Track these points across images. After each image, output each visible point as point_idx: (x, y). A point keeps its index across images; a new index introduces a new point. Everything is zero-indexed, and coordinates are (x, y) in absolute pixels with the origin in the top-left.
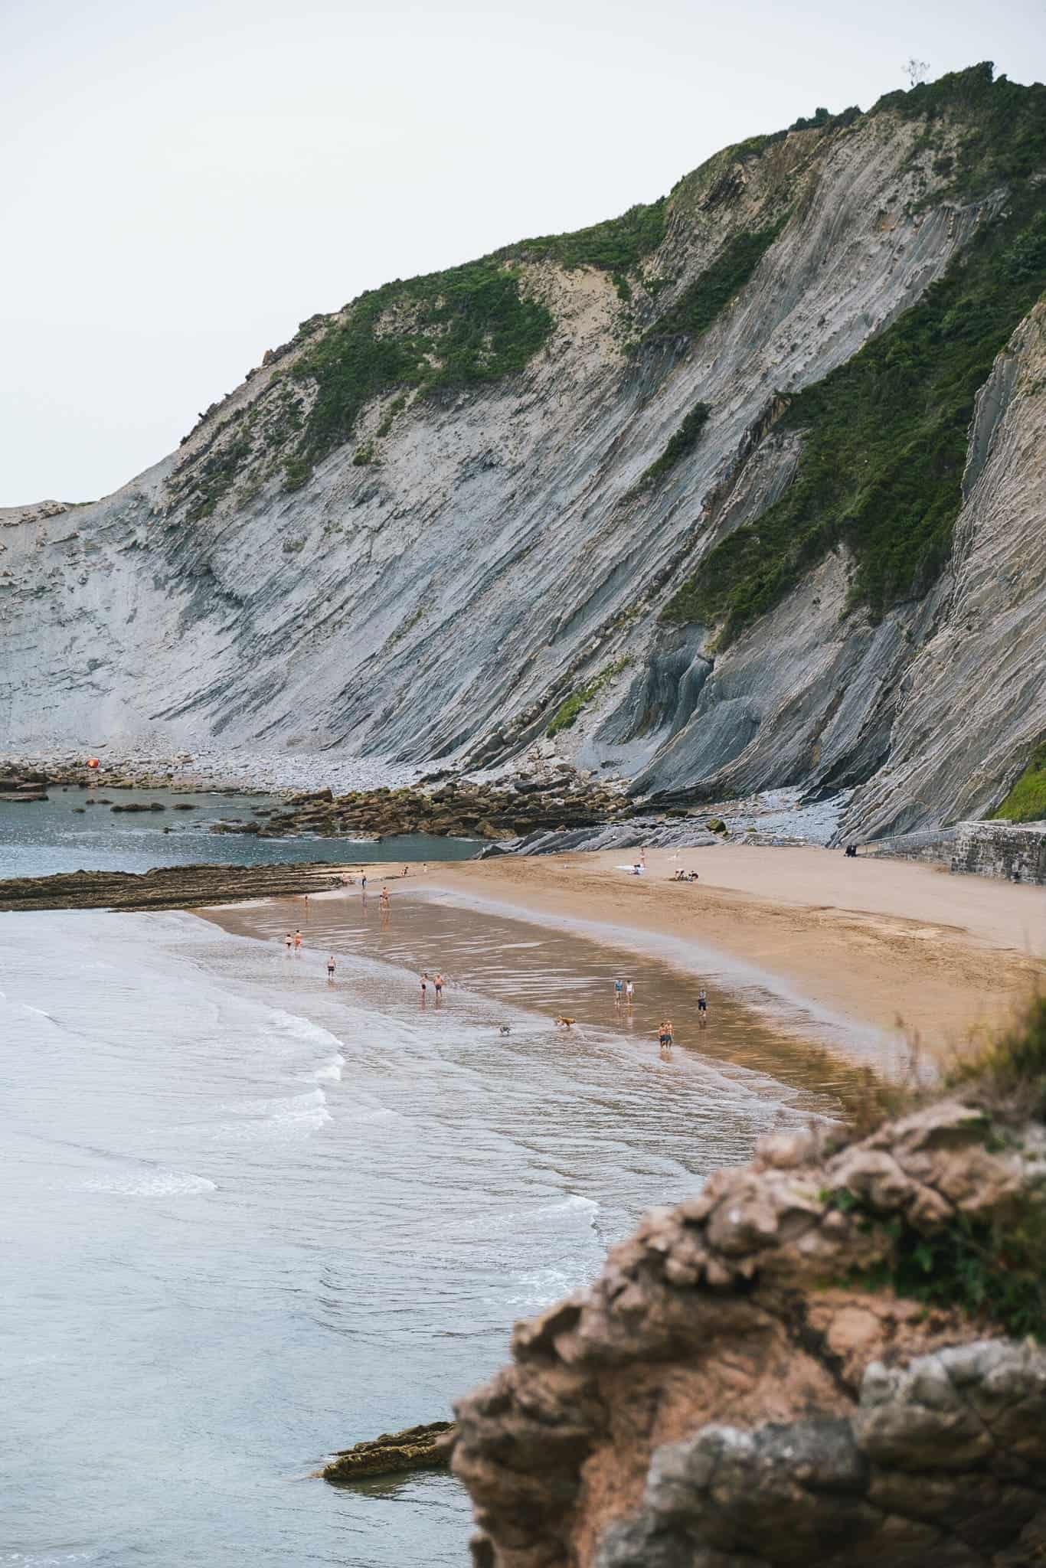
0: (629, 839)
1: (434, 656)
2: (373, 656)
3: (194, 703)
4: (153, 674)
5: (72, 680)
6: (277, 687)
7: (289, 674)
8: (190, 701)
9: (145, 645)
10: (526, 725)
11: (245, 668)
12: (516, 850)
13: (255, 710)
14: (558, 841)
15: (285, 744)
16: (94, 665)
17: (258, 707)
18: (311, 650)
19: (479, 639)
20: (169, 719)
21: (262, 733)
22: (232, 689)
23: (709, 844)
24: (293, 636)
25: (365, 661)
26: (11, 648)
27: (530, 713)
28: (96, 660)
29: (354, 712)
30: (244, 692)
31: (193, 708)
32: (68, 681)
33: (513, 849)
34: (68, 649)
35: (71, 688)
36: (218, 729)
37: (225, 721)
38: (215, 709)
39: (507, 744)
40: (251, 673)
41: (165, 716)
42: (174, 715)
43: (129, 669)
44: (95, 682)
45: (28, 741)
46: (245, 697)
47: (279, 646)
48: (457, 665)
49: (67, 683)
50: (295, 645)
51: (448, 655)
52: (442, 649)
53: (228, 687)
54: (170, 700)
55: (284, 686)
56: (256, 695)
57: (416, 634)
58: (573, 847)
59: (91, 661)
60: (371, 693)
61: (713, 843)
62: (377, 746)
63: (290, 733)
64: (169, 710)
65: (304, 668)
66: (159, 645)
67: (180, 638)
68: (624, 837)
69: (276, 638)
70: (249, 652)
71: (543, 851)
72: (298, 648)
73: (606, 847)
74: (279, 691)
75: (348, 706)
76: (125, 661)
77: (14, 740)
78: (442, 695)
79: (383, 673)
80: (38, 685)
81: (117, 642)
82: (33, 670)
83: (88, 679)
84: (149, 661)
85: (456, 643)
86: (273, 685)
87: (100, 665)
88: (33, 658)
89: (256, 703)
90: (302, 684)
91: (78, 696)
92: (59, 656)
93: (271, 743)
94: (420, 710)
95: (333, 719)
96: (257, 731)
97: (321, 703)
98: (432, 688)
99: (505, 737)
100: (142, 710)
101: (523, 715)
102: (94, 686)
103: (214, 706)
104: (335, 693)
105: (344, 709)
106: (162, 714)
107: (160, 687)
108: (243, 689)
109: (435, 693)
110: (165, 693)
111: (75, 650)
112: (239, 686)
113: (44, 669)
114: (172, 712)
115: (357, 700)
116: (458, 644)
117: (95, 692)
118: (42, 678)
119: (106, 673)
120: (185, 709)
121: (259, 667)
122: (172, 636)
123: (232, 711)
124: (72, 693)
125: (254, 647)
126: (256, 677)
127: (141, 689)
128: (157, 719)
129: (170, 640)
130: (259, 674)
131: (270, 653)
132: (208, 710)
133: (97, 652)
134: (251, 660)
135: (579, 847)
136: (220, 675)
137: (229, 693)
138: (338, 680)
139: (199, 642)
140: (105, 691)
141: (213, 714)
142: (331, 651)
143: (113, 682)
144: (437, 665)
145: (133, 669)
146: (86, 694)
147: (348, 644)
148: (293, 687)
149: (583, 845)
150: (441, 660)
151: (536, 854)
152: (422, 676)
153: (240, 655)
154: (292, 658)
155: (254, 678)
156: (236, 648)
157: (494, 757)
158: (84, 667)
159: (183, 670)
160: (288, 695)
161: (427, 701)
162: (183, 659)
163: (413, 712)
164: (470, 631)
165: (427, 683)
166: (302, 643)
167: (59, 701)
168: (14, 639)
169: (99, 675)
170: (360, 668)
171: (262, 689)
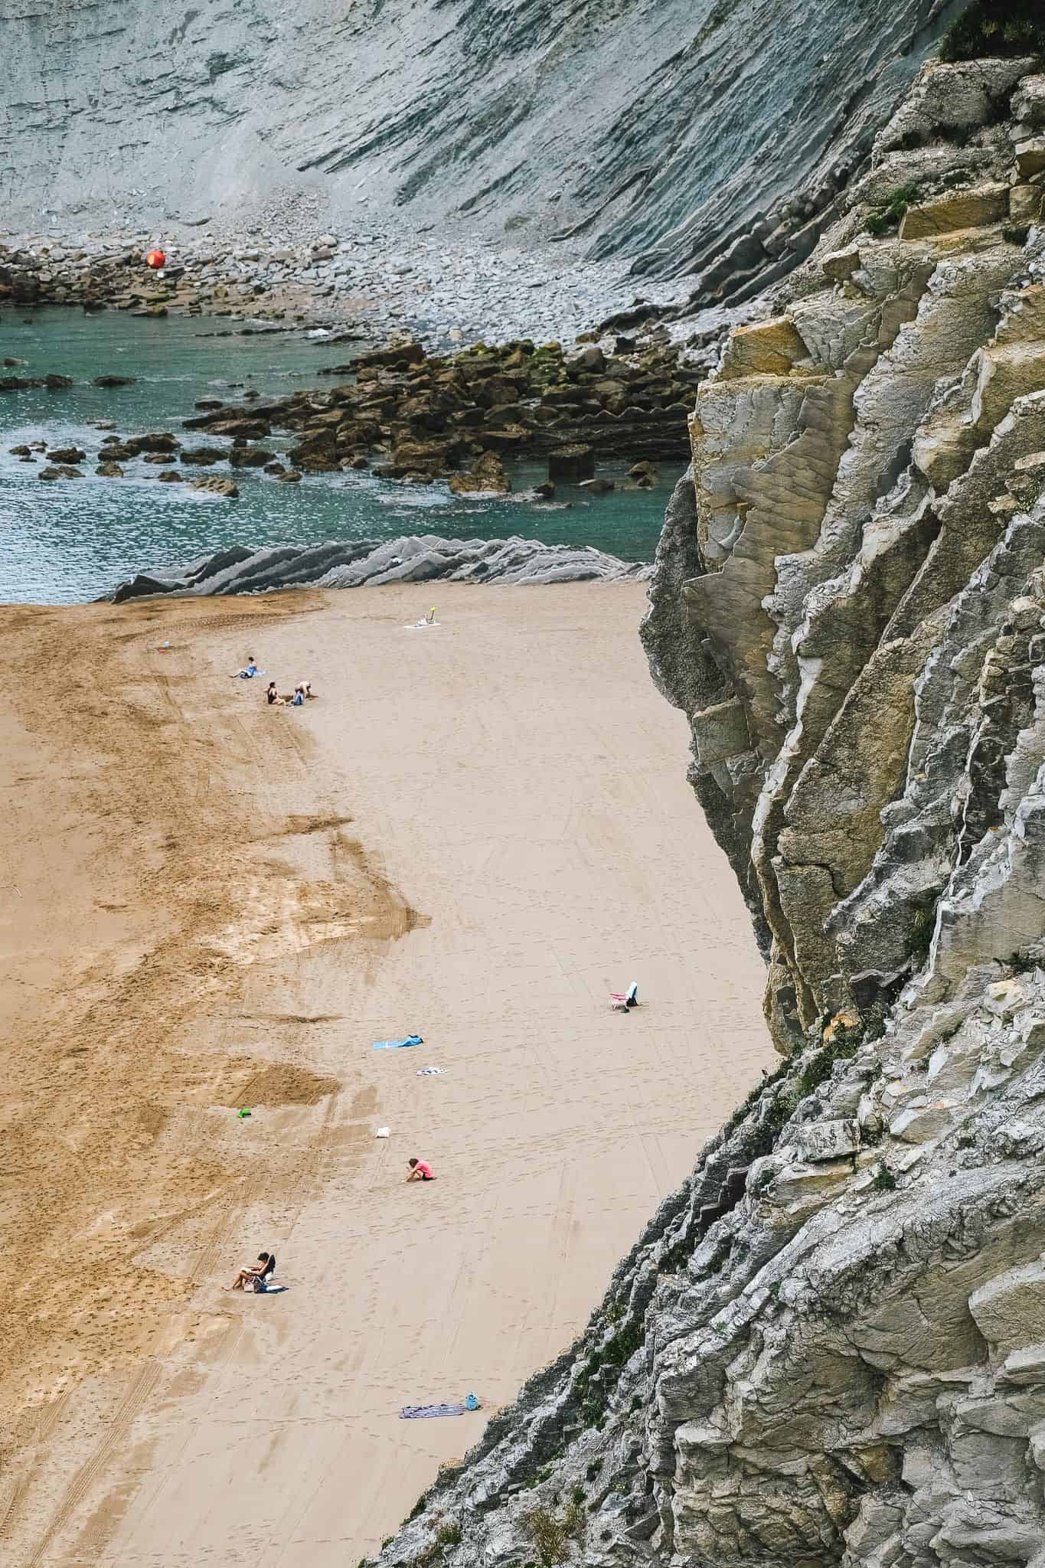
0: (428, 562)
1: (732, 66)
2: (678, 56)
3: (379, 141)
4: (319, 83)
5: (178, 93)
6: (515, 113)
7: (538, 87)
8: (372, 136)
9: (313, 27)
10: (805, 218)
11: (471, 74)
12: (191, 584)
13: (473, 157)
14: (281, 566)
15: (502, 226)
16: (220, 65)
17: (480, 150)
18: (584, 40)
19: (814, 33)
20: (334, 169)
21: (472, 202)
22: (443, 115)
23: (583, 578)
24: (554, 15)
25: (664, 66)
26: (76, 34)
27: (814, 196)
28: (224, 56)
29: (622, 167)
30: (460, 121)
31: (376, 150)
32: (171, 95)
33: (184, 581)
34: (177, 35)
35: (176, 109)
36: (407, 192)
37: (423, 175)
38: (411, 152)
39: (770, 255)
40: (477, 85)
41: (328, 165)
42: (344, 163)
43: (278, 73)
44: (216, 98)
45: (83, 209)
46: (461, 132)
47: (530, 34)
48: (771, 85)
49: (169, 100)
50: (556, 31)
51: (758, 64)
52: (747, 54)
53: (438, 109)
54: (337, 134)
55: (527, 111)
56: (480, 127)
57: (742, 16)
58: (311, 577)
59: (214, 57)
60: (653, 130)
61: (592, 576)
62: (626, 239)
63: (516, 204)
64: (335, 152)
65: (566, 76)
66: (338, 28)
67: (374, 14)
68: (416, 560)
69: (523, 19)
70: (480, 43)
71: (248, 586)
72: (559, 39)
73: (380, 578)
74: (518, 120)
75: (614, 154)
76: (275, 58)
77: (58, 207)
78: (745, 141)
79: (676, 93)
80: (116, 102)
81: (265, 21)
82: (110, 75)
83: (206, 92)
84: (315, 58)
85: (772, 41)
86: (509, 109)
87: (231, 65)
88: (113, 53)
89: (477, 142)
90: (557, 107)
91: (188, 125)
92: (162, 48)
93: (484, 222)
94: (705, 171)
95: (587, 180)
96: (466, 199)
97: (577, 147)
98: (726, 130)
99: (765, 243)
100: (288, 152)
101: (804, 199)
102: (215, 104)
103: (411, 145)
104: (602, 129)
105: (606, 162)
106: (322, 160)
107: (326, 107)
108: (458, 116)
109: (732, 138)
110: (331, 121)
111: (190, 37)
112: (454, 111)
113: (131, 74)
114: (338, 157)
115: (629, 143)
116: (775, 45)
117: (217, 116)
118: (126, 90)
119: (242, 80)
120: (362, 151)
121: (491, 74)
122: (361, 11)
123: (436, 158)
124: (176, 116)
125: (487, 35)
126: (483, 94)
127: (292, 114)
128: (312, 169)
129: (357, 18)
130: (489, 87)
131: (514, 47)
132: (398, 155)
133: (226, 40)
134: (482, 59)
135: (326, 578)
136: (427, 88)
137: (436, 123)
138: (613, 100)
139: (405, 23)
140: (234, 115)
141: (406, 163)
142: (613, 45)
143: (252, 99)
144: (735, 85)
145: (286, 76)
146: (200, 121)
147: (645, 30)
148: (542, 113)
149: (334, 574)
150: (744, 75)
151: (232, 592)
152: (709, 104)
153: (465, 49)
154: (548, 57)
155: (478, 98)
156: (461, 36)
157: (744, 280)
158: (200, 68)
159: (369, 76)
160: (529, 130)
161: (715, 155)
162: (372, 55)
163: (691, 174)
164: (798, 19)
165: (718, 119)
166: (567, 28)
167: (153, 135)
168: (85, 15)
169: (228, 84)
170: (654, 80)
171: (491, 115)
